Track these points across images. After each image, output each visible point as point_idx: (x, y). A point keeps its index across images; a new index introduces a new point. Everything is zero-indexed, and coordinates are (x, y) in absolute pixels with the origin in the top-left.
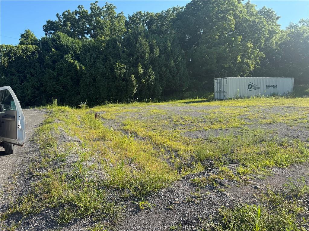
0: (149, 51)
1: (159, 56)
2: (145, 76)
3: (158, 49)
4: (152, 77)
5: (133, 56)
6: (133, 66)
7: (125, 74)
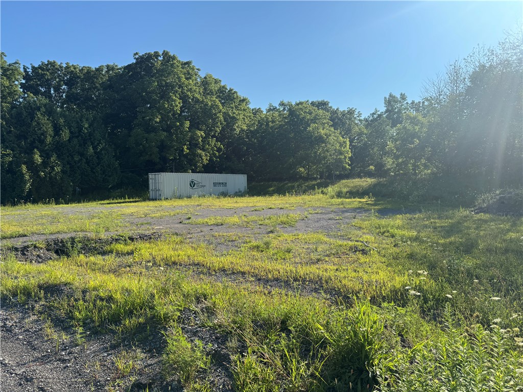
0: (52, 133)
1: (69, 140)
2: (46, 167)
3: (67, 131)
4: (58, 169)
5: (26, 138)
6: (25, 153)
7: (12, 164)
